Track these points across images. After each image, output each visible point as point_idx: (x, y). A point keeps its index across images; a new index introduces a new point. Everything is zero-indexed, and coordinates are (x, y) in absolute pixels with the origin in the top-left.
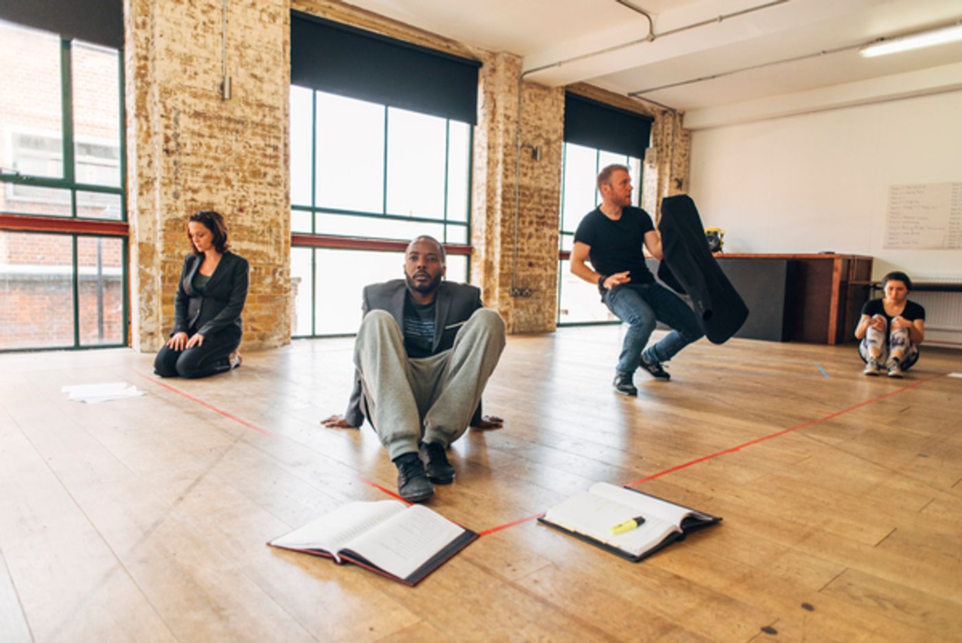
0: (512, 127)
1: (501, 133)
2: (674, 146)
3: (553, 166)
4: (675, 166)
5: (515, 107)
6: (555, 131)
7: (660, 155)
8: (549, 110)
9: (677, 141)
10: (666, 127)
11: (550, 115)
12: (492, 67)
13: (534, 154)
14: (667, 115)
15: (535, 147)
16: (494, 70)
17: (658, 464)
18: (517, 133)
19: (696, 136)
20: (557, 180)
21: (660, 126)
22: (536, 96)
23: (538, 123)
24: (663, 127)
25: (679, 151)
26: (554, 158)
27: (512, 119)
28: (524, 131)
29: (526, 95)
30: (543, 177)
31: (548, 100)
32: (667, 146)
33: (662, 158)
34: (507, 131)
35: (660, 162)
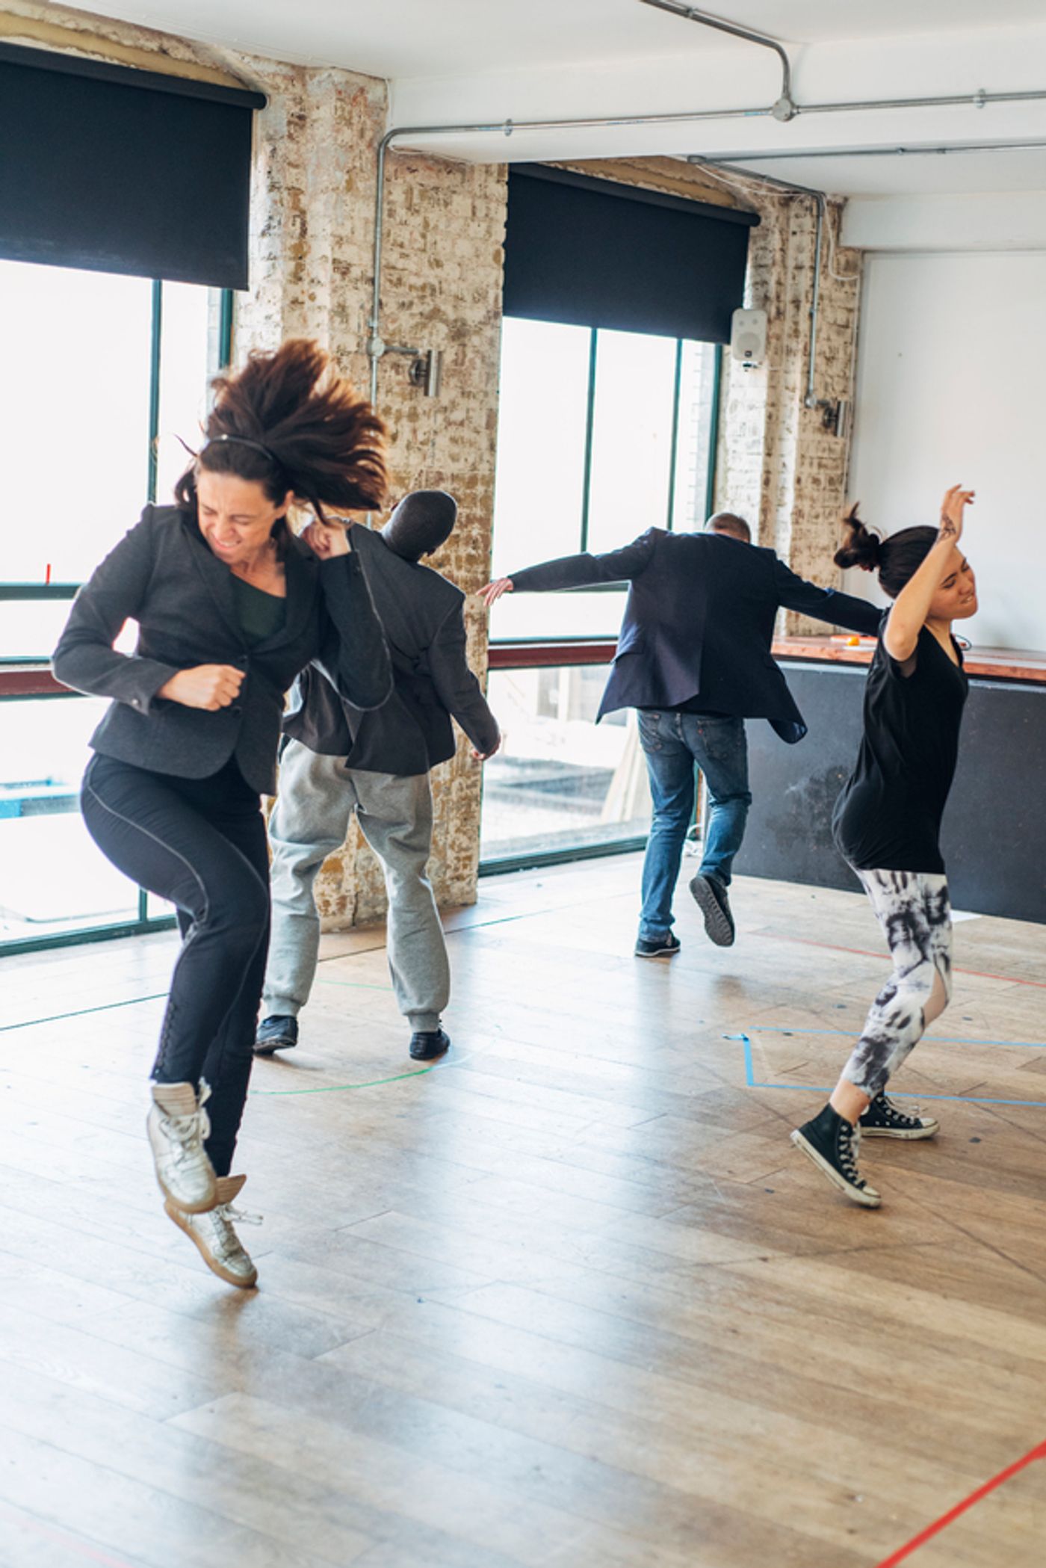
0: (357, 298)
1: (324, 317)
2: (817, 300)
3: (473, 404)
4: (817, 360)
5: (364, 236)
6: (480, 296)
7: (776, 329)
8: (463, 233)
9: (824, 285)
10: (793, 241)
11: (464, 248)
12: (296, 110)
13: (420, 374)
14: (795, 207)
15: (421, 352)
16: (300, 120)
17: (894, 1517)
18: (372, 313)
19: (878, 270)
20: (484, 444)
21: (775, 241)
22: (423, 195)
23: (431, 276)
24: (784, 241)
25: (830, 315)
26: (476, 378)
27: (355, 272)
28: (391, 307)
29: (398, 195)
30: (442, 441)
31: (461, 203)
32: (796, 303)
33: (778, 338)
34: (341, 311)
35: (778, 351)
